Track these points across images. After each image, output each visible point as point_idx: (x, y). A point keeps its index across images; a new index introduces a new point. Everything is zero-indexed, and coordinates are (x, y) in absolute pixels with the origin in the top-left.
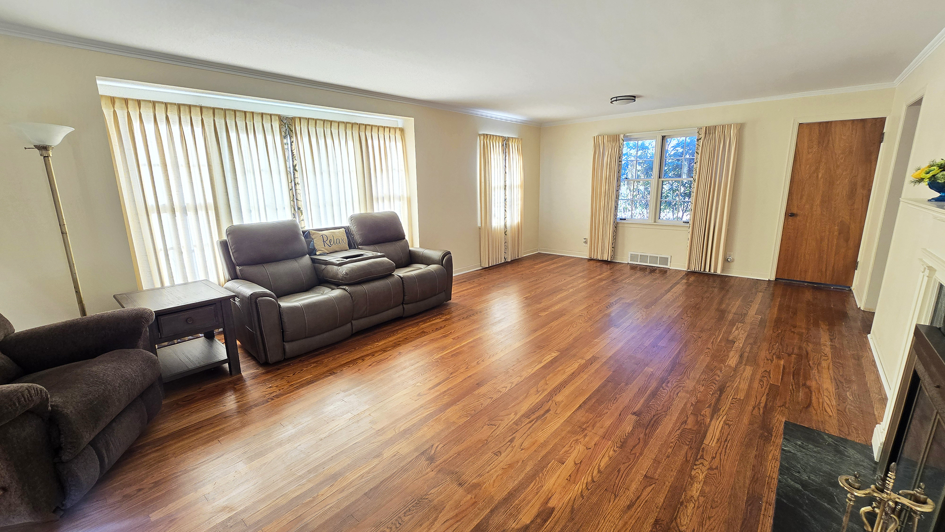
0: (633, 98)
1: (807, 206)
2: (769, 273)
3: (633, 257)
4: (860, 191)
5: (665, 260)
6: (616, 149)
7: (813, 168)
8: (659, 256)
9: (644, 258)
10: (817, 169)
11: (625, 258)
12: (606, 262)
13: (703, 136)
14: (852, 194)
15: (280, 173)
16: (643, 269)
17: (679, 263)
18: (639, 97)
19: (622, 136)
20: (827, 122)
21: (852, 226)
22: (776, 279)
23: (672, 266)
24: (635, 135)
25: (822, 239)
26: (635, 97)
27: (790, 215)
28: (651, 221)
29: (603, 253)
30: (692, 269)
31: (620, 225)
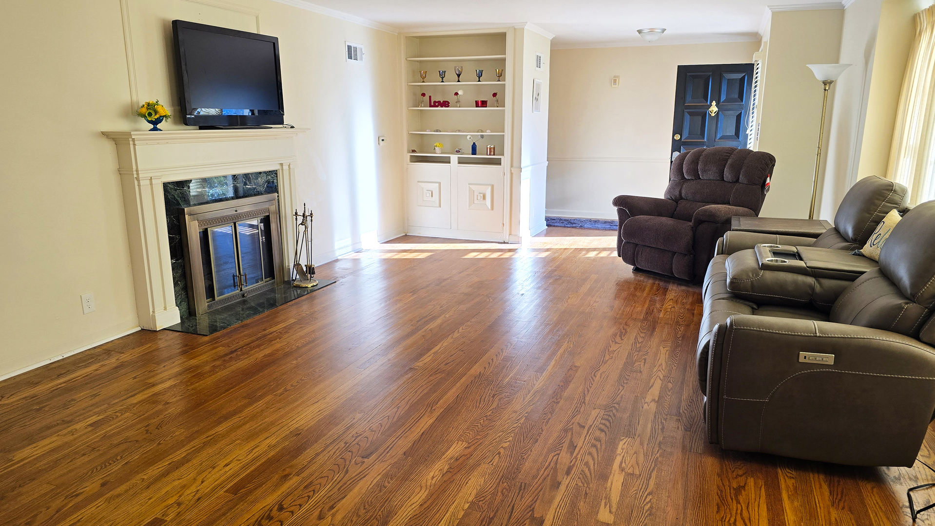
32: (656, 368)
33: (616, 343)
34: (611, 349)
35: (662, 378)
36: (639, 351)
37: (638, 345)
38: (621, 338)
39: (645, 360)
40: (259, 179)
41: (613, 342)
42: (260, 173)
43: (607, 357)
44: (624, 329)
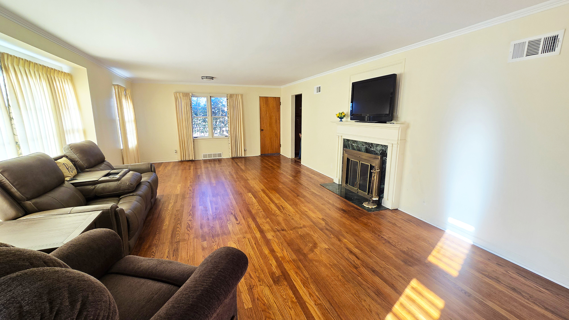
0: (212, 78)
1: (266, 127)
2: (258, 153)
3: (204, 156)
4: (278, 121)
5: (220, 155)
6: (188, 101)
7: (265, 113)
8: (217, 153)
9: (210, 155)
10: (266, 113)
11: (201, 157)
12: (192, 161)
13: (229, 98)
14: (276, 121)
15: (31, 109)
16: (210, 161)
17: (227, 154)
18: (215, 78)
19: (191, 94)
20: (267, 97)
21: (278, 133)
22: (262, 155)
23: (224, 157)
24: (197, 95)
25: (271, 138)
26: (213, 78)
27: (262, 130)
28: (211, 137)
29: (189, 156)
30: (233, 156)
31: (195, 140)
32: (170, 213)
33: (190, 220)
34: (191, 216)
35: (168, 210)
36: (178, 219)
37: (179, 222)
38: (188, 224)
39: (175, 216)
40: (378, 147)
41: (192, 220)
42: (379, 145)
43: (191, 212)
44: (189, 230)
